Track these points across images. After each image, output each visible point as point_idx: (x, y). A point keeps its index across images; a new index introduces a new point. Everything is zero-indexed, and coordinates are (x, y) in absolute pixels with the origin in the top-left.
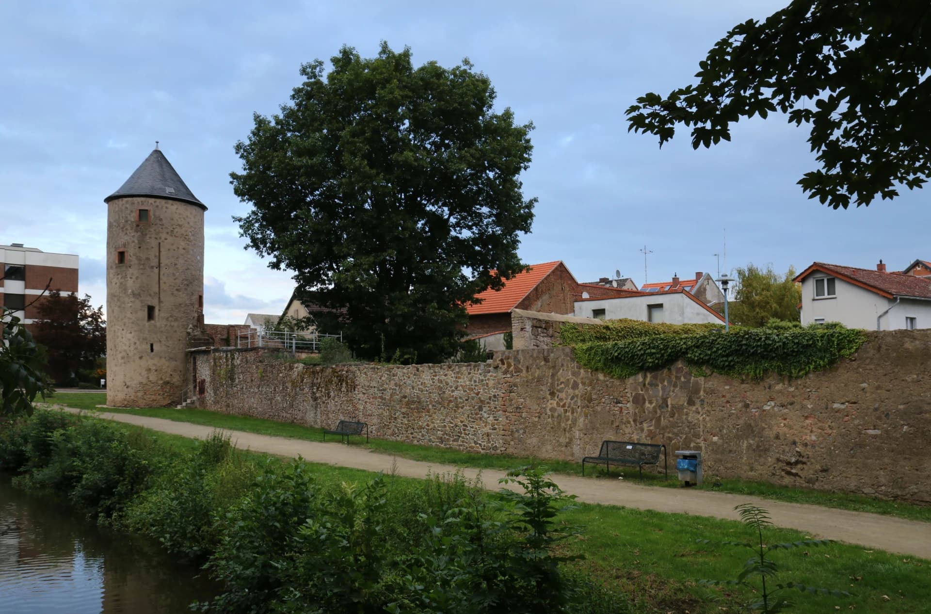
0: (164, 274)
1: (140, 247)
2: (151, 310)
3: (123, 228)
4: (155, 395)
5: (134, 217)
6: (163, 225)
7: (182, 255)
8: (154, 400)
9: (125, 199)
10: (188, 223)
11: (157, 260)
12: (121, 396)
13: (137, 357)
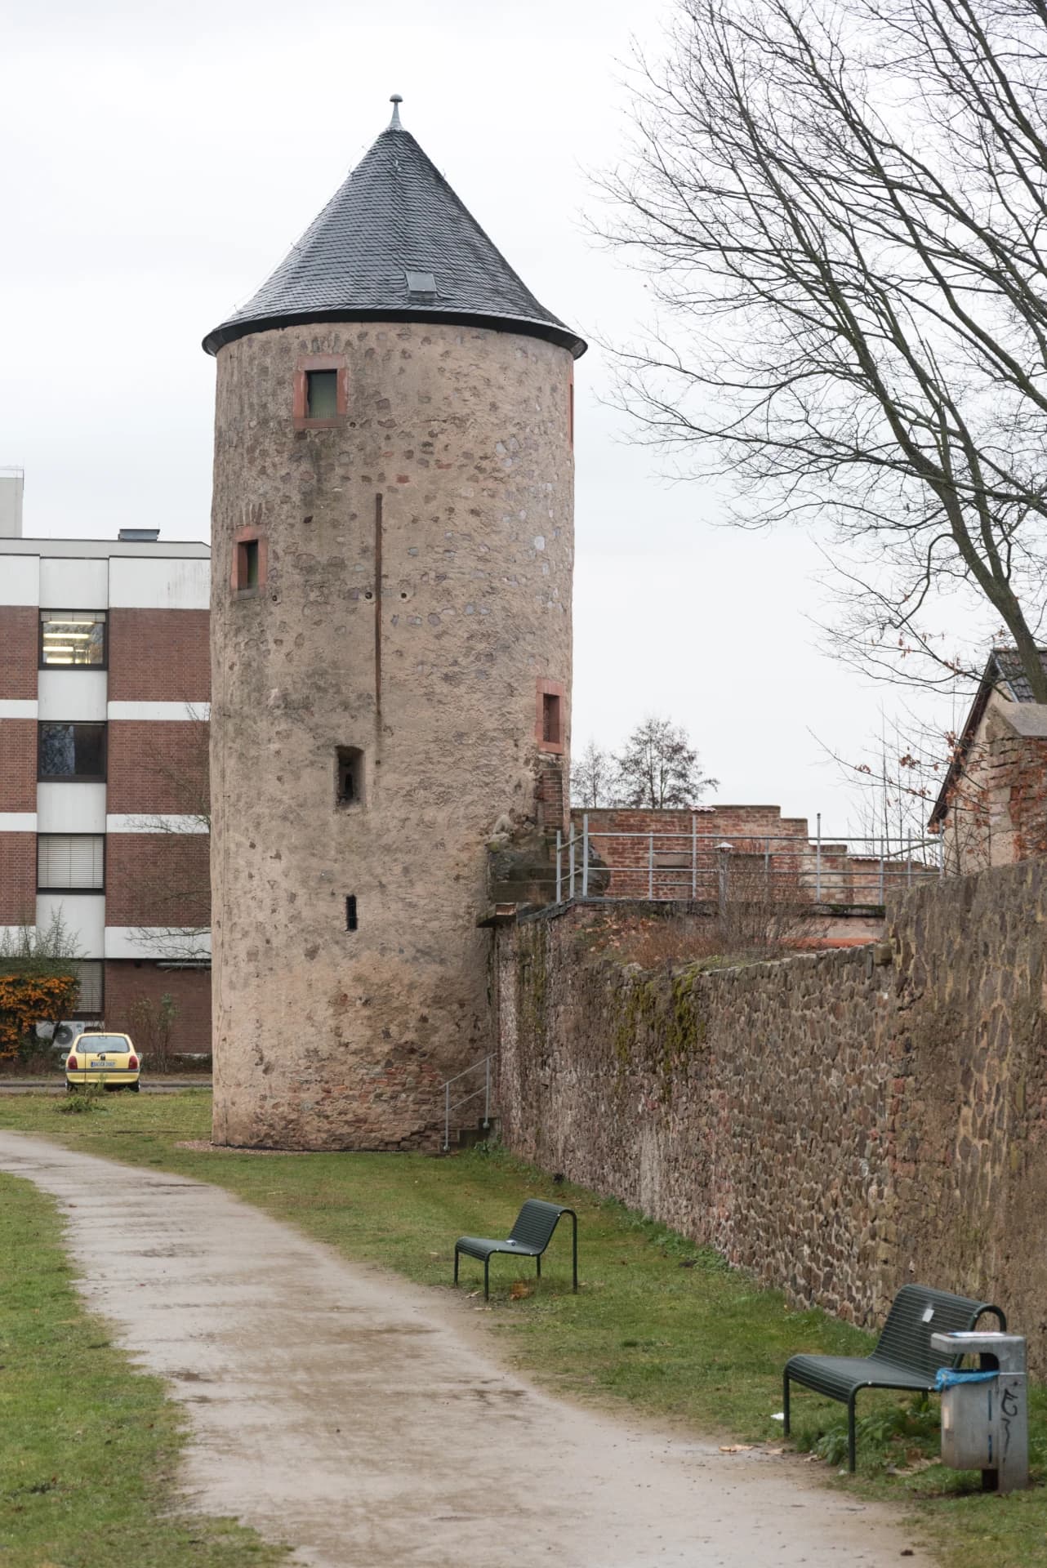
0: (394, 622)
1: (308, 520)
2: (348, 762)
3: (251, 450)
4: (363, 1097)
5: (288, 400)
6: (391, 424)
7: (468, 536)
8: (359, 1121)
9: (260, 337)
10: (494, 407)
11: (369, 565)
12: (245, 1105)
13: (298, 951)
